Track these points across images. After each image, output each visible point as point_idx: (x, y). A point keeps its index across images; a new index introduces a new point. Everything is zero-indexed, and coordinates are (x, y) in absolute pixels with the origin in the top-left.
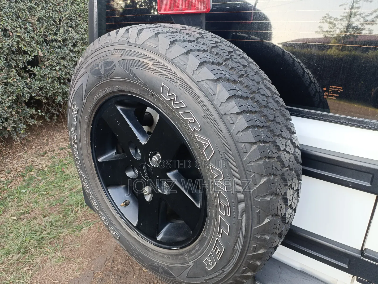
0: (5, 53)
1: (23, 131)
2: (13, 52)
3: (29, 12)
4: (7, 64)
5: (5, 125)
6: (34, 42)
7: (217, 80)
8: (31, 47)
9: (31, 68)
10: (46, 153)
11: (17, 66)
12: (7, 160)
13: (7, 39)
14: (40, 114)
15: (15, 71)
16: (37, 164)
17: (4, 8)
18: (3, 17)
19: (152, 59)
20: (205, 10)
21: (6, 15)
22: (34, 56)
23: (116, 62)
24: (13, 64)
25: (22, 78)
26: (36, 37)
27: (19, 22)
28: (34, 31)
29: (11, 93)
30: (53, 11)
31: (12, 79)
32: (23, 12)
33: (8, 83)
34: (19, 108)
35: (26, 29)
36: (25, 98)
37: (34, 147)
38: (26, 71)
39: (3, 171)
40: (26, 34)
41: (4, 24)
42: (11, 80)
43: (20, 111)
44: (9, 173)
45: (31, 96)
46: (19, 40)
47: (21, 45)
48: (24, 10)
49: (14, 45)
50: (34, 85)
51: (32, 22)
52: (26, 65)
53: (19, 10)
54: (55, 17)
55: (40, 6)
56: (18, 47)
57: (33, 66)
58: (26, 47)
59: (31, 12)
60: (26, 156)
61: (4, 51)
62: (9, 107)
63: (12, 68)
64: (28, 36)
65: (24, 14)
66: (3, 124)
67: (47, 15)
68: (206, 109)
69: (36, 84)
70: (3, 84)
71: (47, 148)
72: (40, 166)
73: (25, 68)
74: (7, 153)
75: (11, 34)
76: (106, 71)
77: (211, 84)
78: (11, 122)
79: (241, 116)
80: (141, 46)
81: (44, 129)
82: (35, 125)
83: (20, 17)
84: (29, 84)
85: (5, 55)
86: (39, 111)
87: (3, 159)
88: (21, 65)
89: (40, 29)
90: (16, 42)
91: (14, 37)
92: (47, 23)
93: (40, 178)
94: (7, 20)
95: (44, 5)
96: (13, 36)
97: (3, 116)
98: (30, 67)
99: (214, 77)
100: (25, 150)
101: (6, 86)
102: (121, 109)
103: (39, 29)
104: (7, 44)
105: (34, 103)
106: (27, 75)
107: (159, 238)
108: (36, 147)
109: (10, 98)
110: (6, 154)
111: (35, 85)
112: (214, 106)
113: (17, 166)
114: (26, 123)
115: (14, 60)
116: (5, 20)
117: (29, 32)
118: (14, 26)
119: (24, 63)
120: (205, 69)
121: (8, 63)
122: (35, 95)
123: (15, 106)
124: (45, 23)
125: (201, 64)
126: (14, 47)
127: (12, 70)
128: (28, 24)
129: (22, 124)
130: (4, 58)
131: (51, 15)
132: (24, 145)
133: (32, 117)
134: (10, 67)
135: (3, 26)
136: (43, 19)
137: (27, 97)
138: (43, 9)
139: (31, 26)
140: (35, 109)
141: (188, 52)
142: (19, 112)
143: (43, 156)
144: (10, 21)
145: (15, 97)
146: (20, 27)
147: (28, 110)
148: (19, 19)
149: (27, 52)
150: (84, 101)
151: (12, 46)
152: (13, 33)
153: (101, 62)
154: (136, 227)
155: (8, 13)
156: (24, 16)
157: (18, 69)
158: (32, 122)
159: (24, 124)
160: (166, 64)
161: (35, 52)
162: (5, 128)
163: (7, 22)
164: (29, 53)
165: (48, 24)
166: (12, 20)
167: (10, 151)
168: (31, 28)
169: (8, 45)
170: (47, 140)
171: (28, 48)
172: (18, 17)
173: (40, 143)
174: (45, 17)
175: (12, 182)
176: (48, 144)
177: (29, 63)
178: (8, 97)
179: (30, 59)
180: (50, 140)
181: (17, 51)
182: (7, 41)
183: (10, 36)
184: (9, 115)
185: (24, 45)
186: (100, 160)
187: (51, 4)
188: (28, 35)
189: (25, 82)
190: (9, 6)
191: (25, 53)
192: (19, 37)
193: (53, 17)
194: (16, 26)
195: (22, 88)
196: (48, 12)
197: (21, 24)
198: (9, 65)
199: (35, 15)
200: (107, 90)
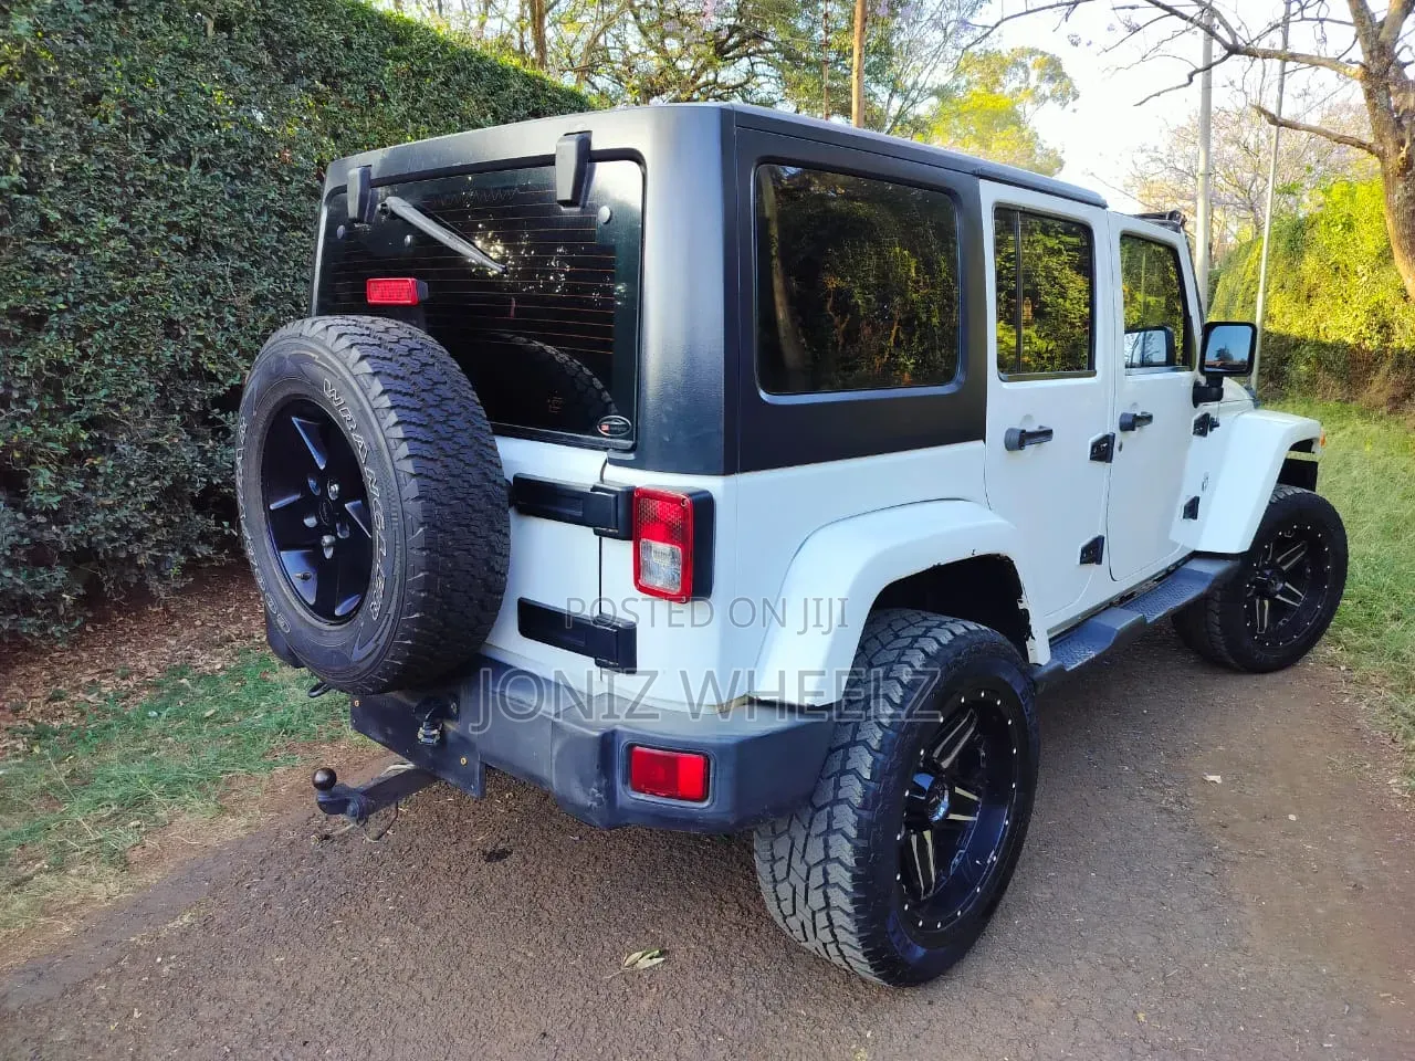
0: (162, 376)
1: (175, 570)
2: (181, 375)
3: (234, 281)
4: (163, 402)
5: (134, 548)
6: (235, 352)
7: (375, 374)
8: (226, 365)
9: (220, 414)
10: (229, 640)
11: (186, 407)
12: (123, 648)
13: (171, 342)
14: (226, 532)
15: (178, 418)
16: (200, 663)
17: (174, 272)
18: (171, 292)
19: (318, 353)
20: (409, 302)
21: (177, 287)
22: (232, 386)
23: (287, 357)
24: (177, 402)
25: (195, 437)
26: (242, 341)
27: (205, 303)
28: (239, 326)
29: (160, 472)
30: (295, 280)
31: (167, 436)
32: (220, 281)
33: (158, 446)
34: (176, 513)
35: (220, 320)
36: (193, 487)
37: (198, 623)
38: (206, 422)
39: (109, 671)
40: (220, 333)
41: (169, 308)
42: (167, 440)
43: (177, 520)
44: (123, 679)
45: (209, 483)
46: (201, 345)
47: (203, 359)
48: (222, 278)
49: (187, 358)
50: (221, 456)
51: (239, 304)
52: (209, 406)
53: (210, 278)
54: (298, 296)
55: (263, 269)
56: (195, 363)
57: (225, 410)
58: (214, 363)
59: (240, 281)
60: (173, 642)
61: (160, 370)
62: (151, 506)
63: (173, 411)
64: (224, 339)
65: (223, 286)
66: (130, 547)
67: (278, 290)
68: (361, 405)
69: (226, 454)
70: (146, 447)
71: (234, 629)
72: (208, 668)
73: (206, 412)
74: (128, 630)
75: (184, 333)
76: (277, 369)
77: (367, 377)
78: (150, 544)
79: (393, 411)
80: (311, 339)
81: (235, 581)
82: (208, 559)
83: (209, 293)
84: (209, 455)
85: (161, 380)
86: (226, 524)
87: (114, 643)
88: (196, 406)
89: (256, 322)
90: (192, 350)
91: (190, 338)
92: (275, 308)
93: (202, 692)
94: (178, 298)
95: (275, 265)
96: (186, 335)
97: (132, 526)
98: (217, 410)
99: (371, 371)
100: (174, 628)
101: (150, 454)
102: (299, 423)
103: (252, 321)
104: (169, 354)
105: (216, 505)
106: (207, 431)
107: (338, 612)
108: (203, 624)
109: (156, 483)
110: (125, 633)
111: (225, 458)
112: (368, 400)
113: (146, 663)
114: (187, 551)
115: (181, 392)
116: (174, 299)
117: (227, 329)
118: (193, 314)
119: (204, 401)
120: (365, 363)
121: (167, 399)
122: (220, 481)
123: (164, 505)
124: (271, 309)
125: (362, 358)
126: (185, 363)
127: (171, 416)
128: (227, 309)
129: (177, 553)
130: (158, 385)
131: (289, 289)
132: (174, 616)
133: (204, 538)
134: (167, 408)
135: (166, 313)
136: (266, 299)
137: (198, 485)
138: (269, 276)
139: (234, 315)
140: (215, 518)
141: (352, 346)
142: (173, 521)
143: (220, 646)
144: (186, 302)
145: (168, 482)
146: (208, 317)
147: (198, 518)
148: (208, 297)
149: (215, 375)
150: (255, 414)
151: (182, 359)
152: (187, 330)
153: (273, 359)
154: (311, 607)
155: (182, 284)
156: (222, 292)
157: (186, 414)
158: (203, 550)
159: (181, 554)
160: (330, 357)
161: (235, 376)
162: (132, 558)
163: (177, 304)
164: (220, 377)
165: (278, 311)
166: (191, 300)
167: (135, 627)
168: (232, 319)
169: (173, 356)
170: (237, 610)
171: (220, 366)
172: (205, 293)
173: (218, 615)
174: (273, 293)
175: (127, 697)
176: (237, 619)
177: (218, 402)
178: (153, 480)
179: (221, 392)
180: (245, 610)
181: (190, 372)
182: (169, 349)
183: (179, 335)
184: (146, 525)
185: (209, 359)
186: (272, 507)
187: (292, 264)
188: (222, 335)
189: (199, 447)
190: (188, 266)
191: (212, 377)
192: (201, 339)
193: (294, 293)
194: (199, 314)
195: (189, 460)
196: (283, 282)
197: (210, 308)
198: (166, 405)
199: (248, 289)
200: (280, 395)
